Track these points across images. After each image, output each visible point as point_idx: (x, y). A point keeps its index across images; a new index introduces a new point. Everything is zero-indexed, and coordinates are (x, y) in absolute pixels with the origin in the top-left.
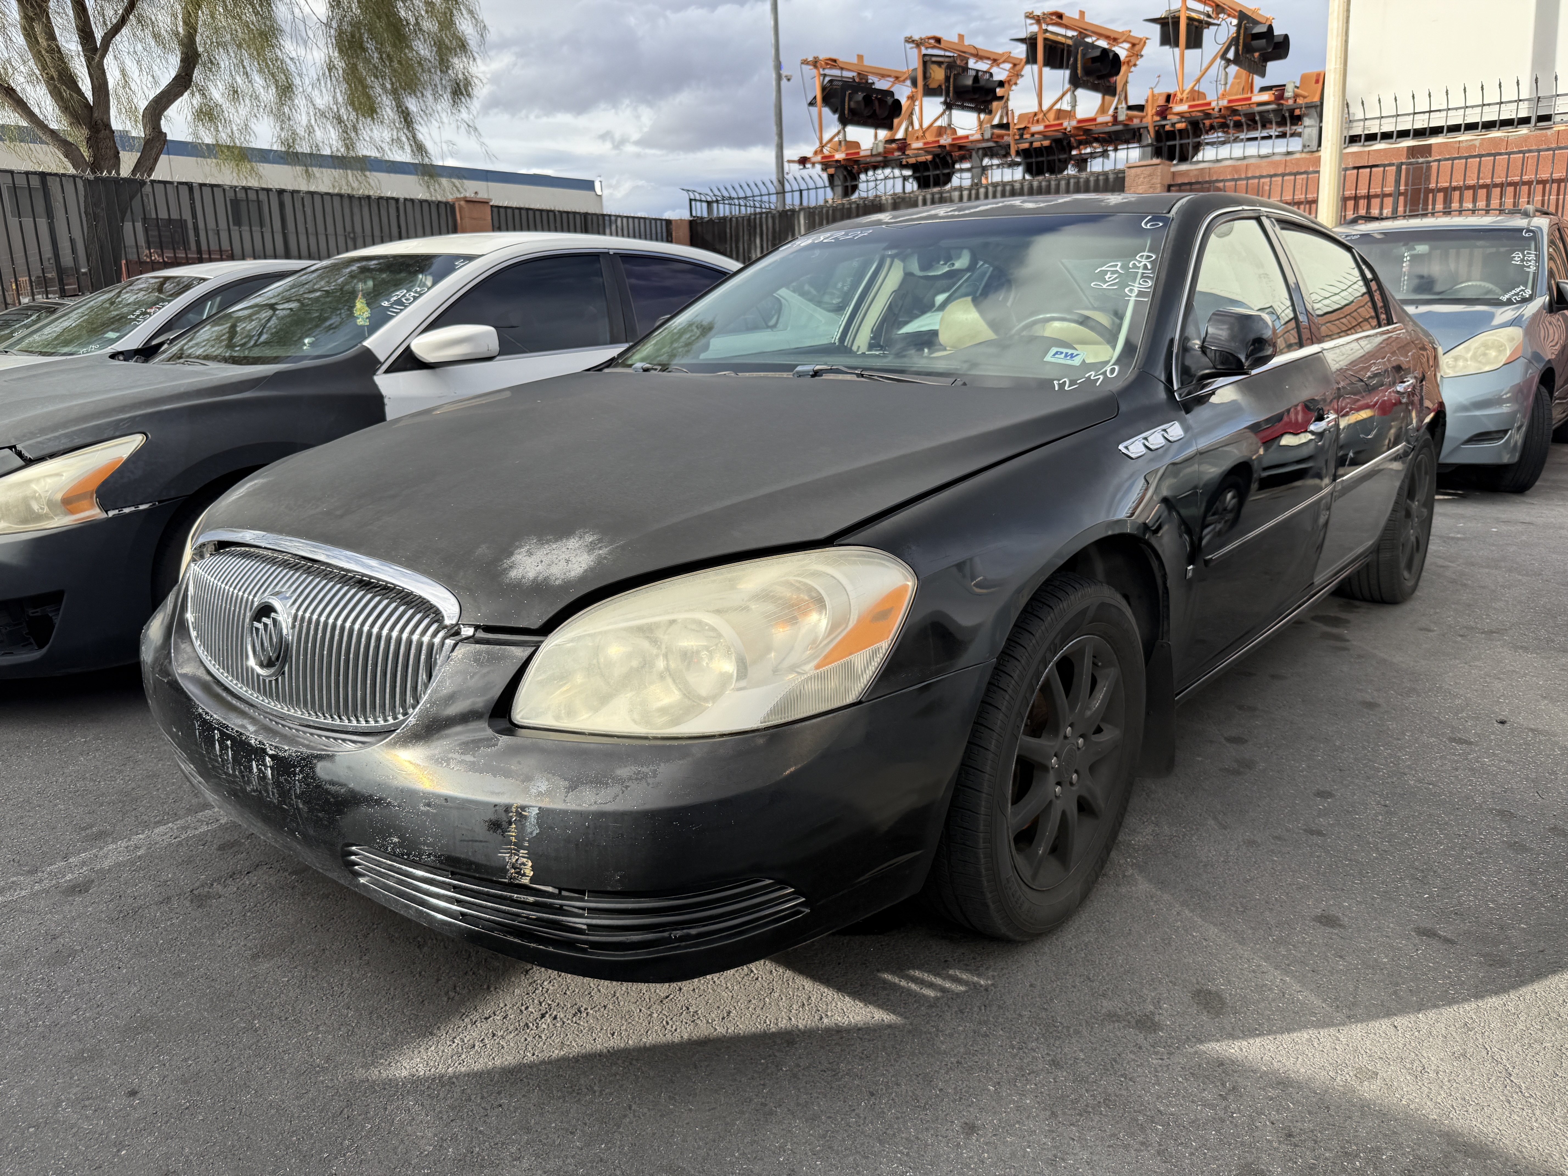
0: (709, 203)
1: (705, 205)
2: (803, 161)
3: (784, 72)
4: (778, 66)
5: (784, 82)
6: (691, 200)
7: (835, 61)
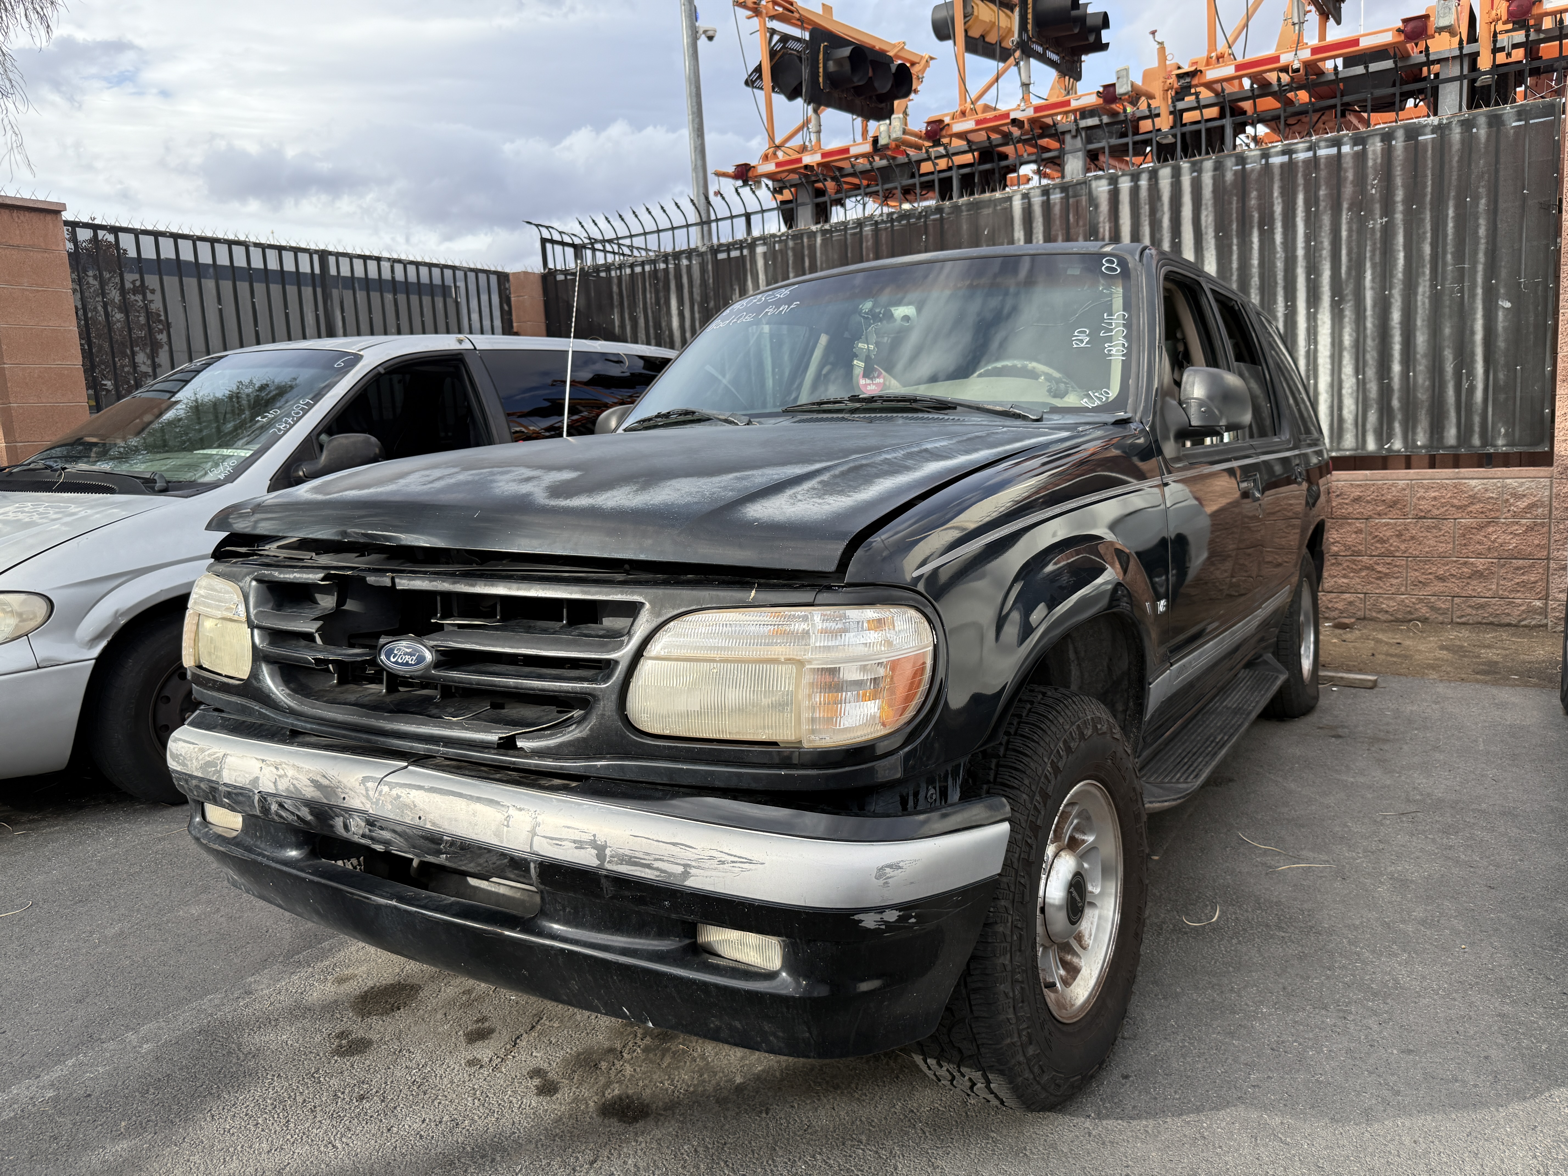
0: (577, 247)
1: (569, 251)
2: (743, 173)
3: (702, 24)
4: (692, 17)
5: (702, 41)
6: (544, 242)
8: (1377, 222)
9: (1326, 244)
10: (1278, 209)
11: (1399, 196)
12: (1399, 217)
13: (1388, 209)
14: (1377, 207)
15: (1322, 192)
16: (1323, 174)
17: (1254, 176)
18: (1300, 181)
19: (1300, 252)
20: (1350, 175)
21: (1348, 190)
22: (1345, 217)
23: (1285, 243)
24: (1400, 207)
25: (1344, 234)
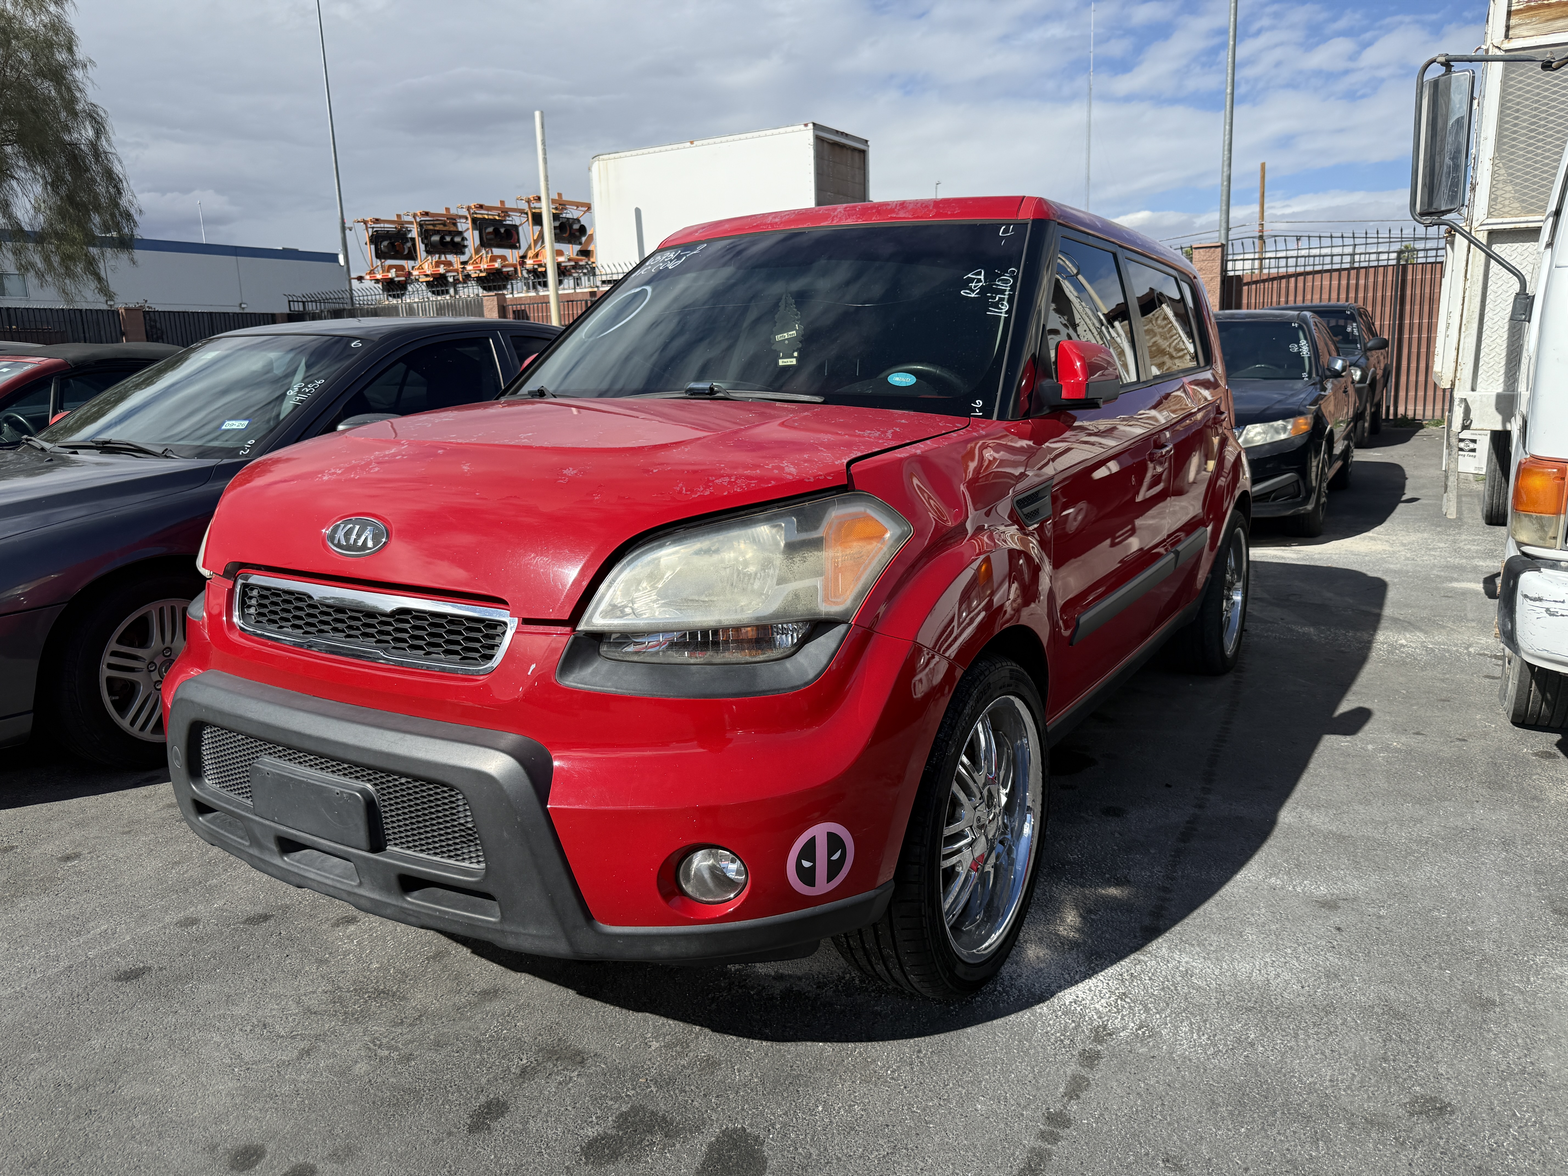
0: (304, 302)
1: (301, 304)
2: (360, 279)
3: (347, 225)
4: (343, 223)
5: (347, 231)
6: (289, 301)
7: (377, 220)
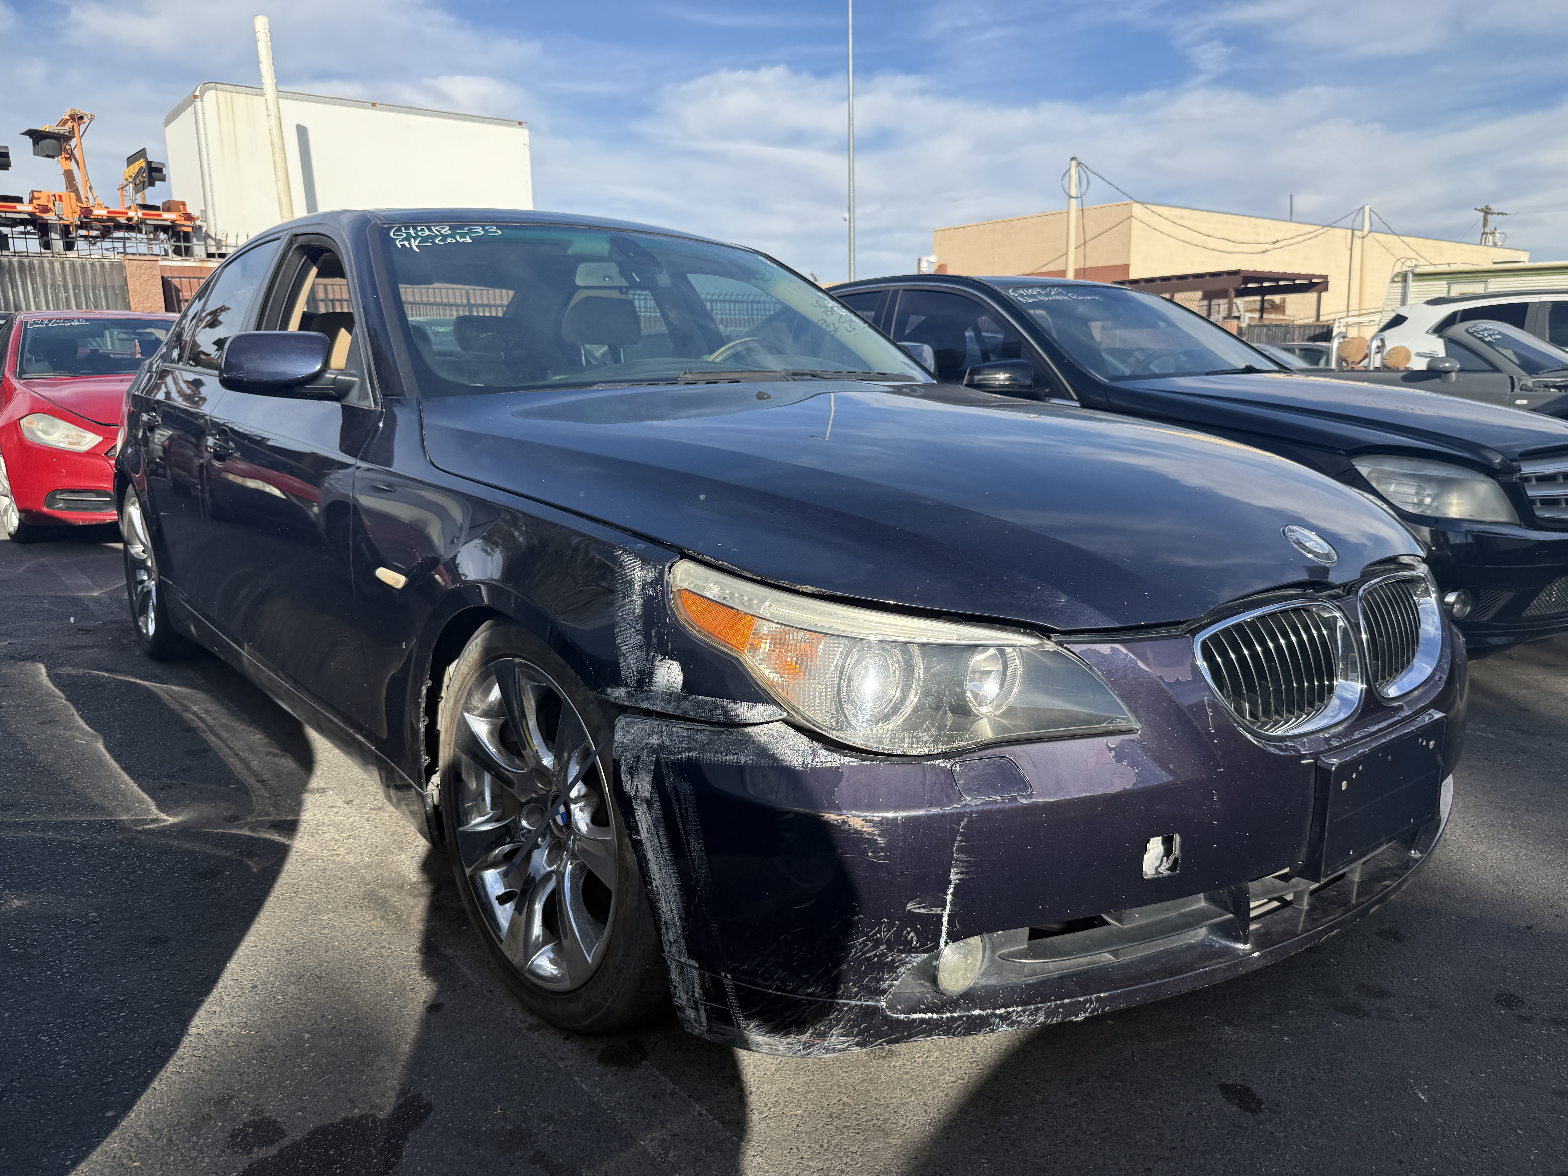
8: (63, 295)
9: (43, 300)
10: (19, 283)
11: (70, 286)
12: (71, 294)
13: (66, 290)
14: (62, 289)
15: (38, 280)
16: (38, 273)
17: (6, 268)
18: (28, 273)
19: (32, 303)
20: (49, 275)
21: (49, 281)
22: (49, 291)
23: (25, 298)
24: (71, 291)
25: (50, 298)
